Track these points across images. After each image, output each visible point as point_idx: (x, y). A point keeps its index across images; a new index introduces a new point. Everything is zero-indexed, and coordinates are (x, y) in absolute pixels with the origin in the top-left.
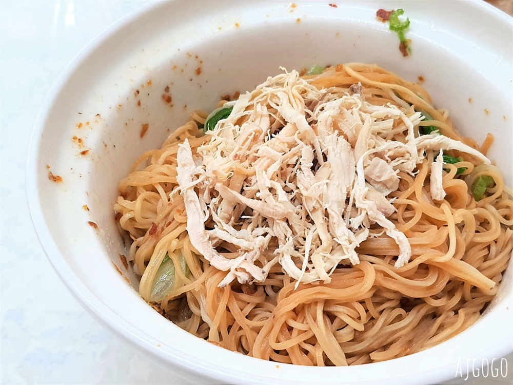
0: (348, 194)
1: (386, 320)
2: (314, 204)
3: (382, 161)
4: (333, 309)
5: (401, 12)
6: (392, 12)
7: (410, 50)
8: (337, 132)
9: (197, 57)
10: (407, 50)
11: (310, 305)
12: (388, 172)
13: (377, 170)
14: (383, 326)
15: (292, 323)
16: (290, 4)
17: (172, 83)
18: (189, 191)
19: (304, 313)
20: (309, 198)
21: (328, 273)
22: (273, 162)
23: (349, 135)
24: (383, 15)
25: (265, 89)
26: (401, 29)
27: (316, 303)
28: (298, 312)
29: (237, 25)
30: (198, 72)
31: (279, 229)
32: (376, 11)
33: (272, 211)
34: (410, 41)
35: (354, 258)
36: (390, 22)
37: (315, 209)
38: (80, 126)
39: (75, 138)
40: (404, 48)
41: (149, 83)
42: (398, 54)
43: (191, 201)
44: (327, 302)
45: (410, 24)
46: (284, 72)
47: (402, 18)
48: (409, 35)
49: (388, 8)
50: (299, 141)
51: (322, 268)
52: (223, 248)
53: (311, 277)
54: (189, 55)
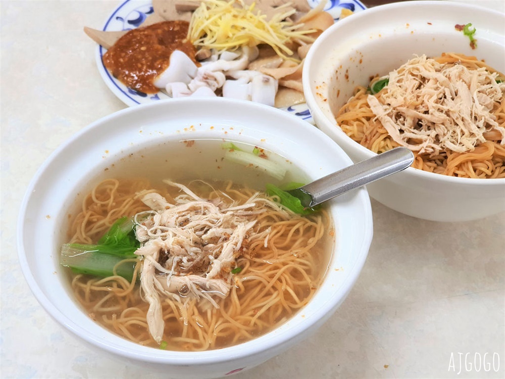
0: (471, 111)
1: (499, 172)
2: (457, 115)
3: (485, 95)
4: (476, 165)
5: (470, 25)
6: (464, 26)
7: (476, 45)
8: (461, 80)
9: (361, 53)
10: (475, 46)
11: (464, 163)
12: (490, 101)
13: (483, 99)
14: (498, 174)
15: (457, 172)
16: (406, 24)
17: (349, 68)
18: (385, 117)
19: (462, 167)
20: (454, 112)
21: (473, 145)
22: (431, 96)
23: (467, 81)
24: (459, 27)
25: (407, 66)
26: (470, 34)
27: (467, 162)
28: (459, 166)
29: (380, 36)
30: (361, 62)
31: (440, 130)
32: (455, 25)
33: (437, 119)
34: (476, 40)
35: (483, 140)
36: (465, 30)
37: (457, 118)
38: (317, 88)
39: (317, 94)
40: (473, 44)
41: (341, 67)
42: (470, 48)
43: (387, 121)
44: (473, 162)
45: (476, 31)
46: (416, 57)
47: (471, 28)
48: (475, 37)
49: (461, 24)
50: (440, 87)
51: (469, 143)
52: (410, 141)
53: (464, 149)
54: (357, 52)
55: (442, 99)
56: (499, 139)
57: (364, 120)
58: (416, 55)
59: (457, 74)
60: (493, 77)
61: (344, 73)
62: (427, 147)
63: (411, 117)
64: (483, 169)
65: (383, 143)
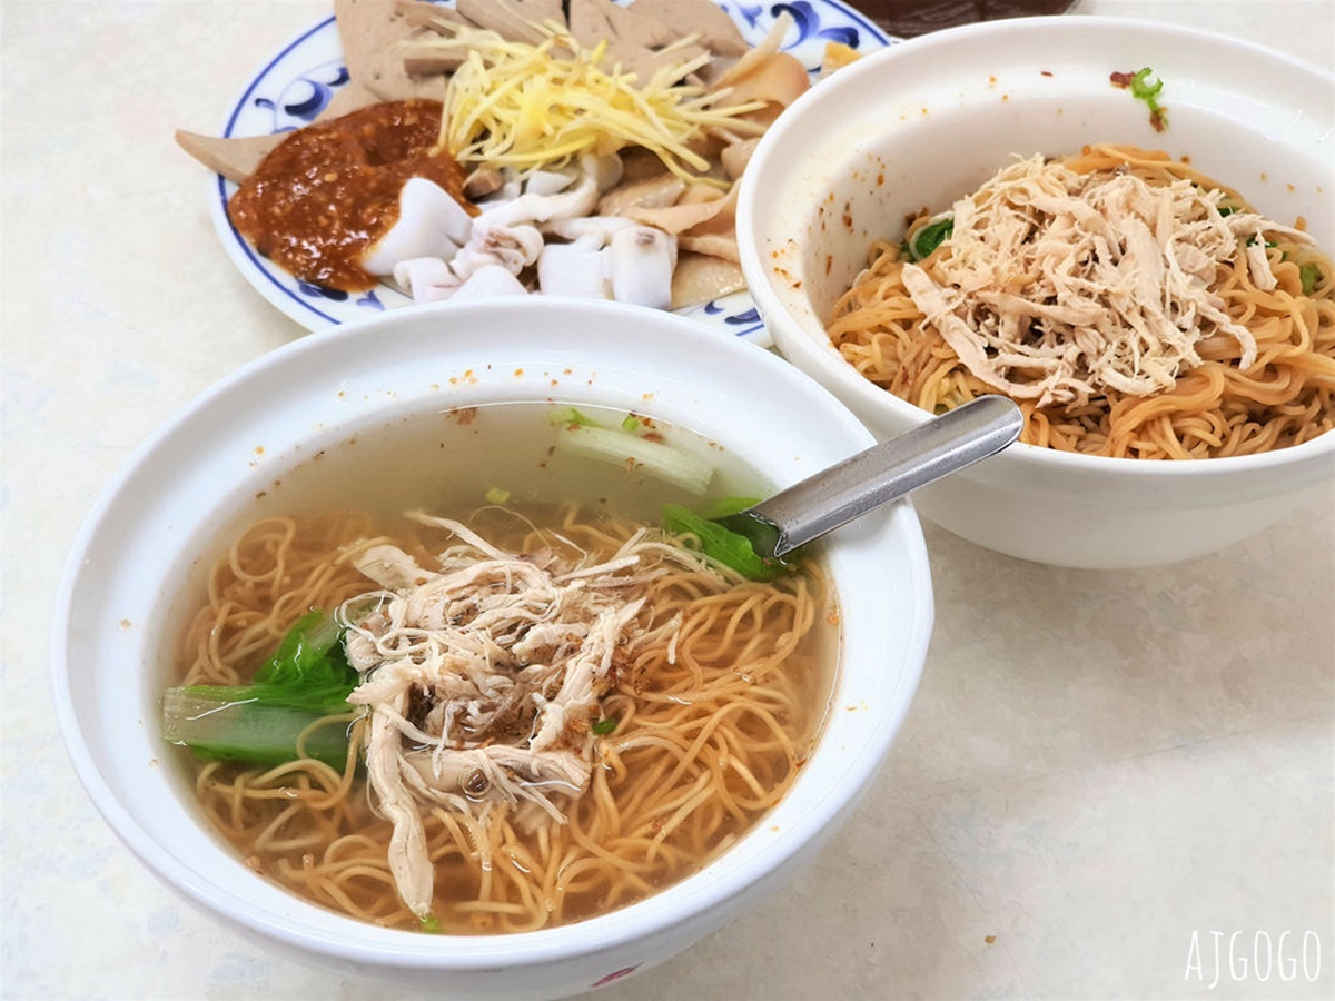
0: (1163, 291)
2: (1127, 302)
3: (1192, 248)
4: (1181, 423)
5: (1148, 71)
6: (1132, 75)
7: (1166, 122)
9: (879, 160)
10: (1162, 121)
11: (1152, 422)
12: (1205, 261)
13: (1189, 257)
15: (1137, 445)
16: (988, 78)
17: (852, 199)
18: (949, 317)
19: (1147, 432)
20: (1119, 296)
21: (1172, 374)
23: (1147, 216)
24: (1120, 79)
25: (998, 185)
26: (1149, 95)
27: (1159, 418)
28: (1142, 430)
29: (924, 111)
30: (880, 181)
31: (1088, 342)
32: (1110, 73)
33: (1077, 315)
34: (1165, 109)
35: (1195, 360)
36: (1134, 87)
37: (1129, 310)
38: (775, 255)
39: (777, 270)
40: (1157, 119)
41: (832, 197)
42: (1149, 128)
43: (954, 329)
44: (1173, 416)
45: (1163, 87)
46: (1018, 161)
47: (1150, 81)
48: (1162, 100)
49: (1125, 71)
50: (1081, 233)
51: (1161, 371)
52: (1013, 374)
53: (1149, 387)
54: (870, 157)
55: (1087, 265)
56: (1233, 355)
57: (897, 329)
58: (1018, 156)
59: (1122, 200)
60: (1211, 201)
61: (839, 212)
62: (1056, 387)
63: (1014, 315)
64: (1199, 433)
65: (946, 383)
